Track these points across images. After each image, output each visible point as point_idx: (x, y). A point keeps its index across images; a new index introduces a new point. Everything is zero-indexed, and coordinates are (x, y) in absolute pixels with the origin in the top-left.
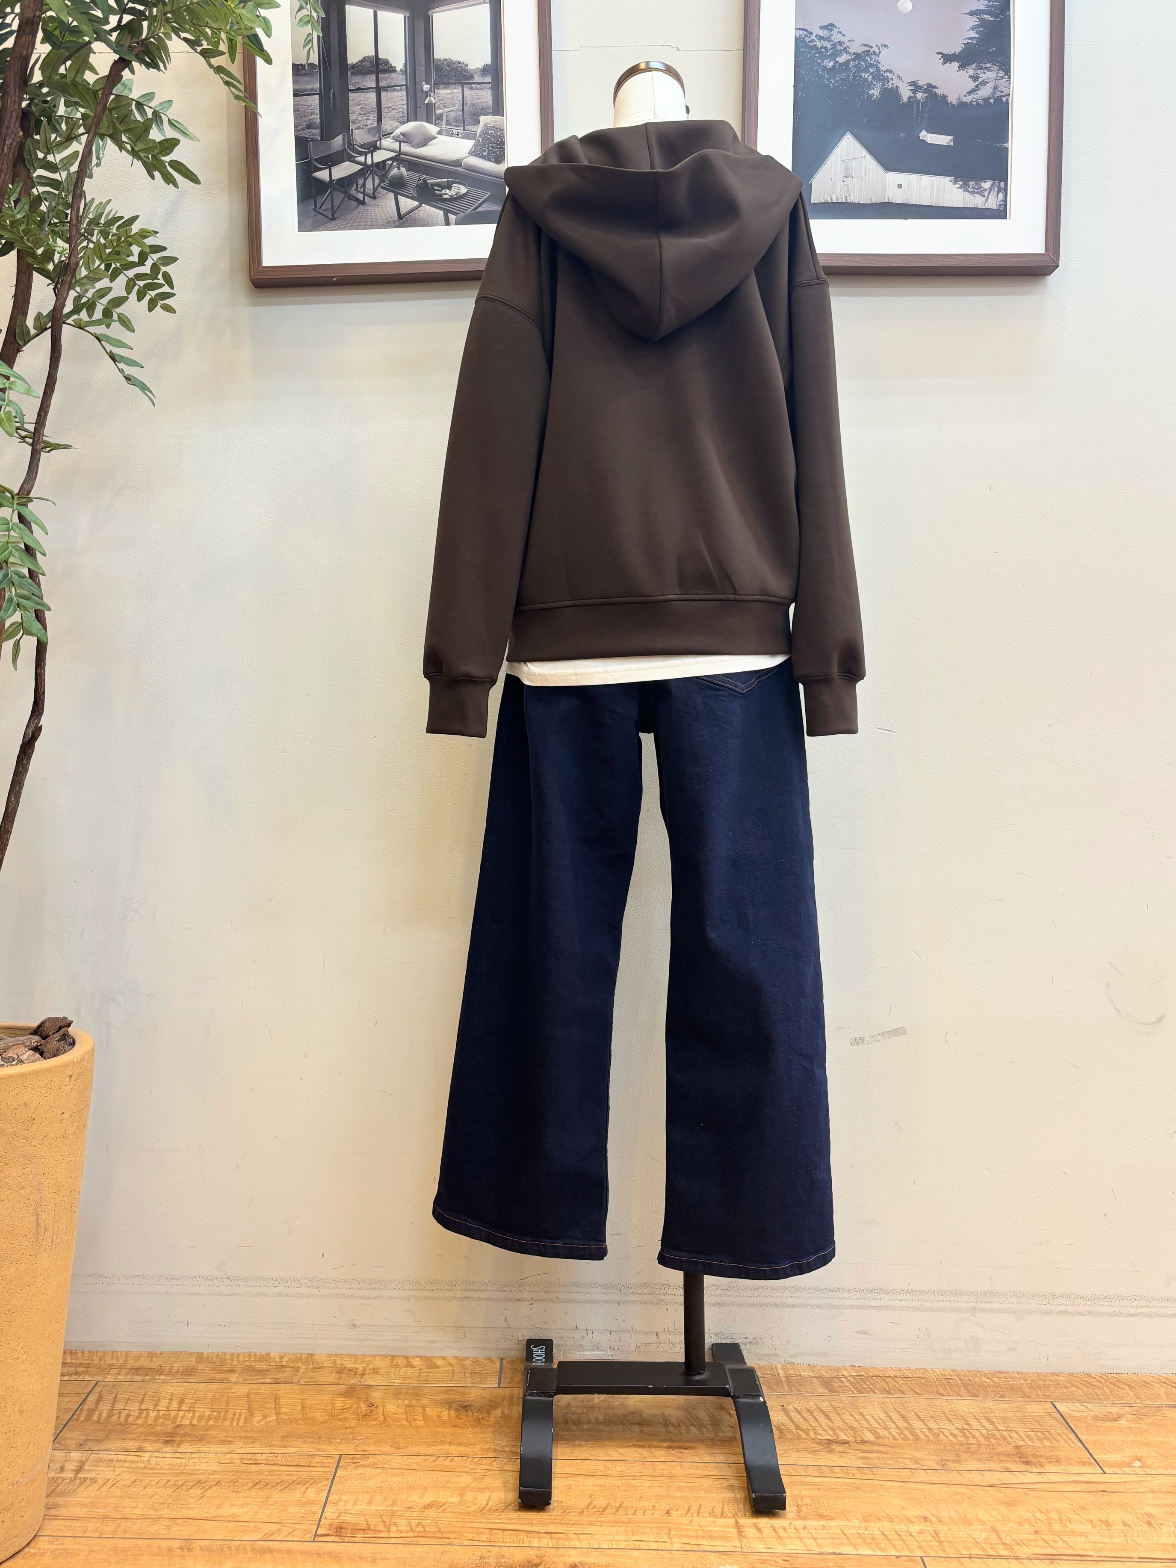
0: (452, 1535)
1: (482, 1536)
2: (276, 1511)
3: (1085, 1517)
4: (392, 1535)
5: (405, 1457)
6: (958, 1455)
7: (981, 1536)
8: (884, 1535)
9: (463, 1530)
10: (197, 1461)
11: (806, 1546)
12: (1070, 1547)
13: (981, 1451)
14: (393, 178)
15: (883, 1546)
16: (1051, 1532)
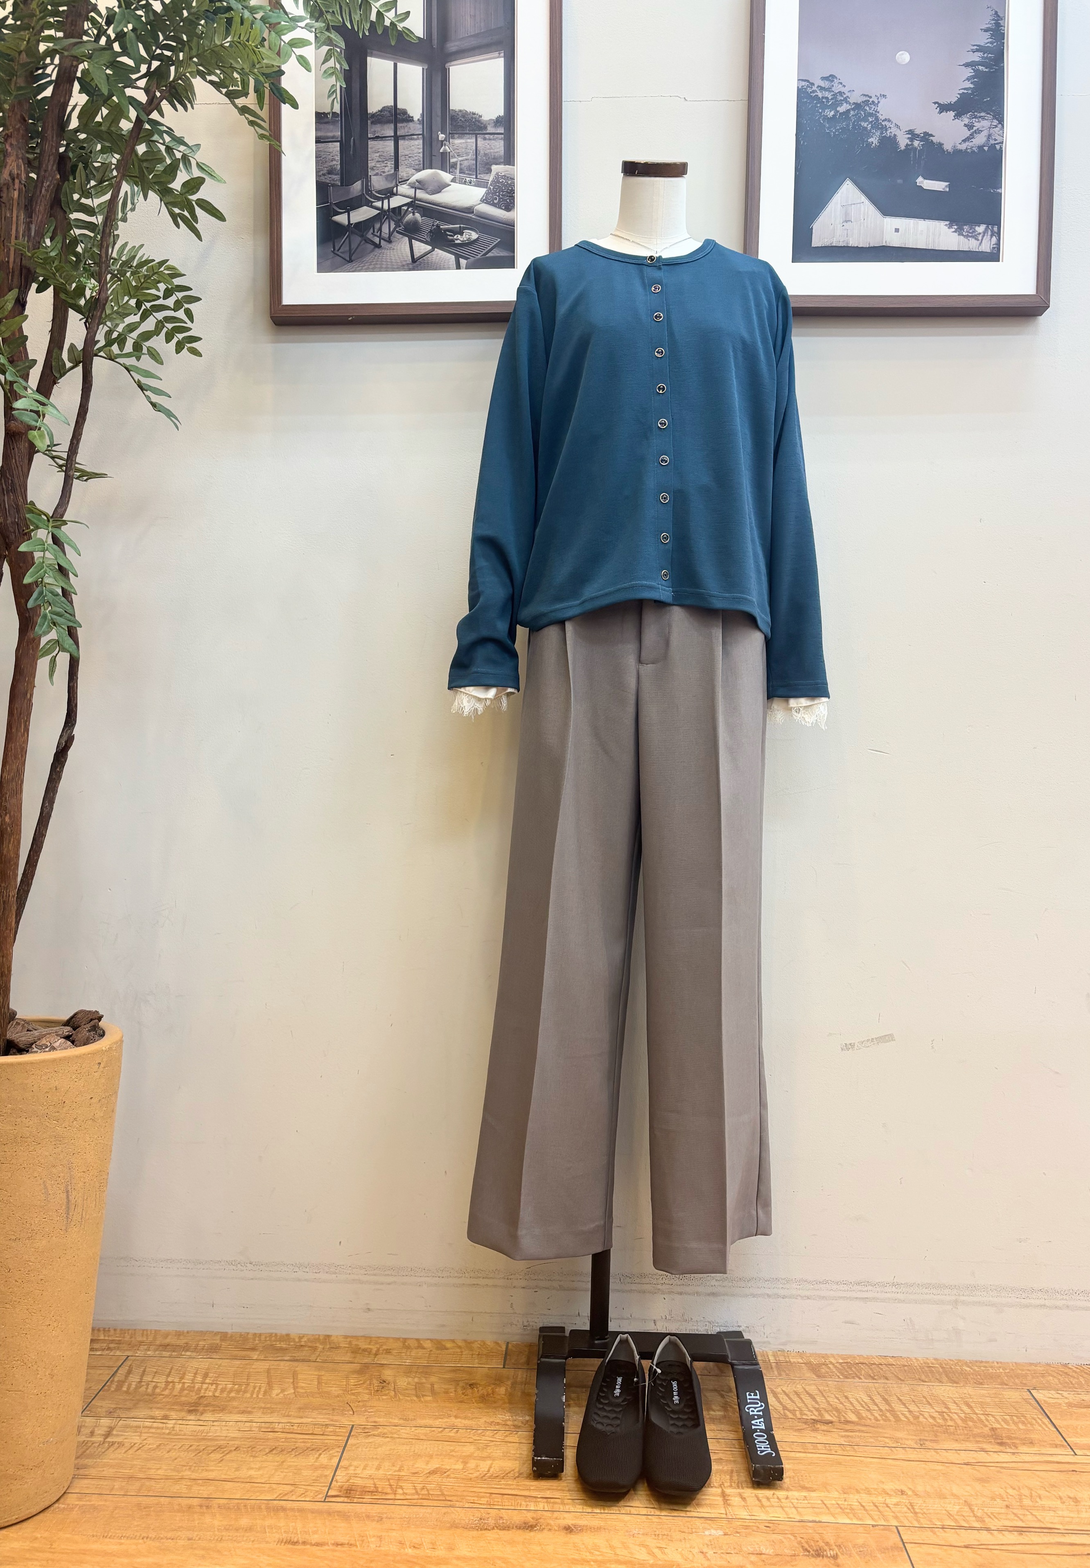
0: (455, 1498)
1: (482, 1499)
2: (291, 1474)
3: (1054, 1493)
4: (398, 1497)
5: (413, 1429)
6: (936, 1436)
7: (954, 1508)
8: (862, 1506)
9: (465, 1494)
10: (218, 1428)
11: (787, 1513)
12: (1039, 1521)
13: (959, 1432)
14: (408, 223)
15: (860, 1515)
16: (1022, 1507)
